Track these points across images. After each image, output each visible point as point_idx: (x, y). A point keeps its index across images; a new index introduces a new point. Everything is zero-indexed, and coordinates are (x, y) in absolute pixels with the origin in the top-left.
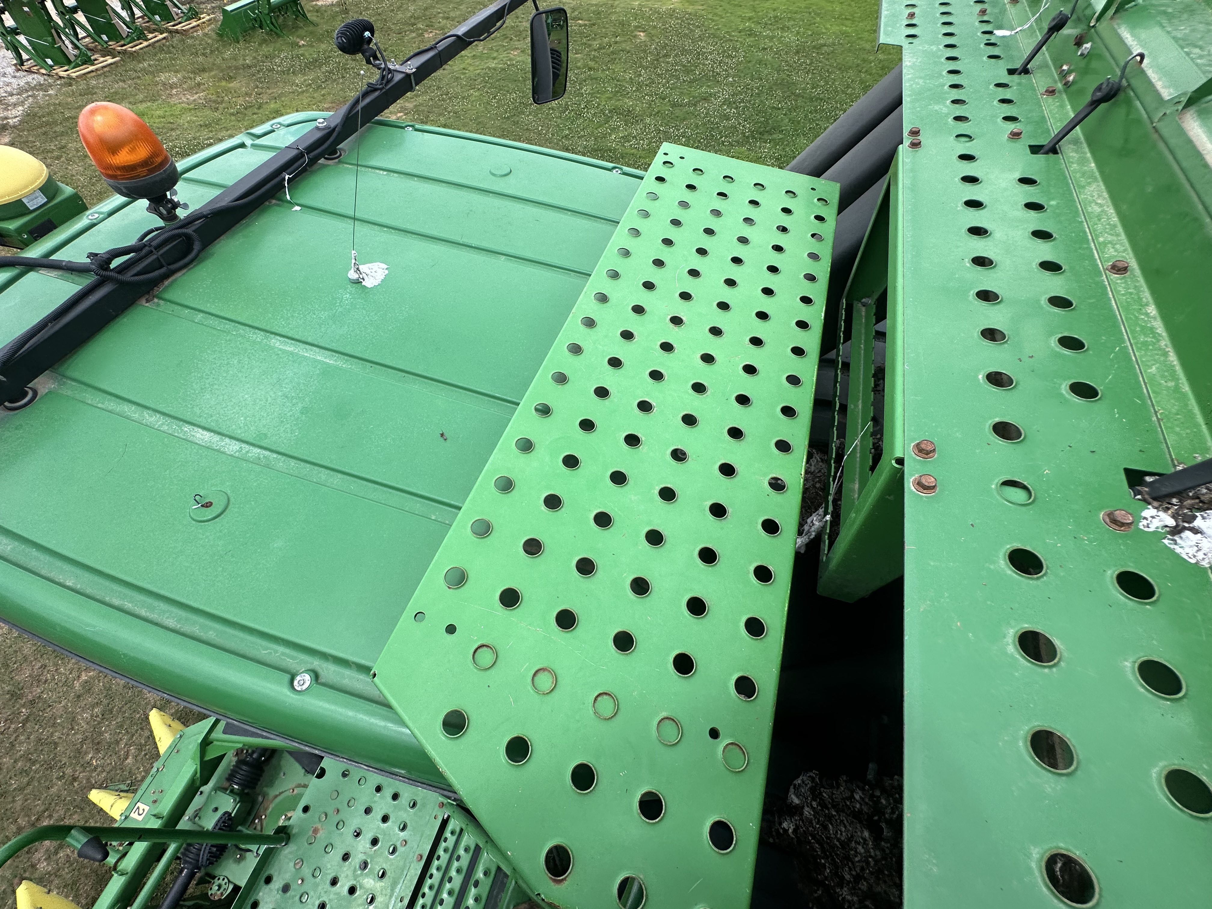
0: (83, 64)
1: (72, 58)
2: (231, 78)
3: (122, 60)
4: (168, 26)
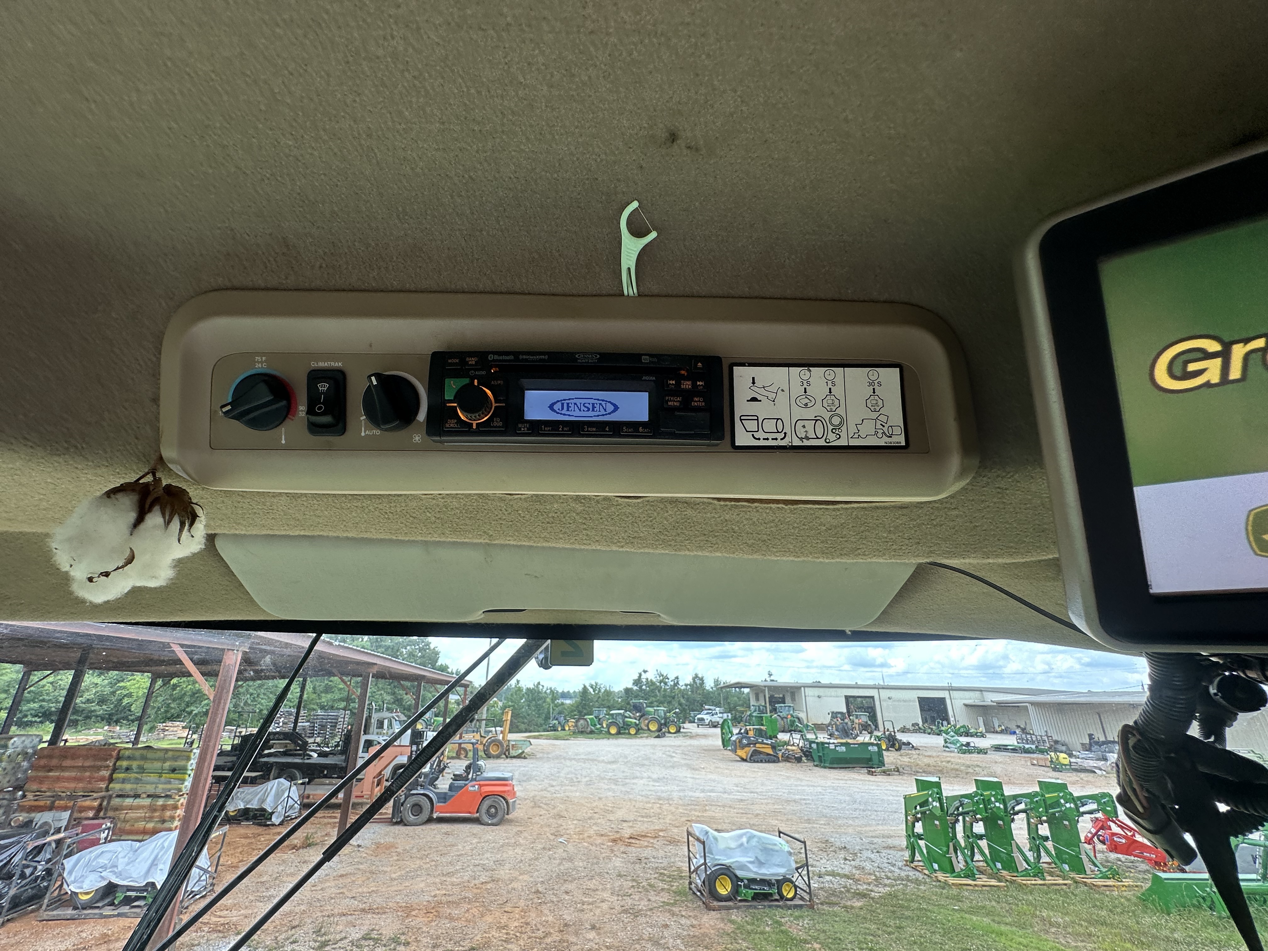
0: (965, 877)
1: (957, 870)
3: (1007, 886)
4: (1077, 877)
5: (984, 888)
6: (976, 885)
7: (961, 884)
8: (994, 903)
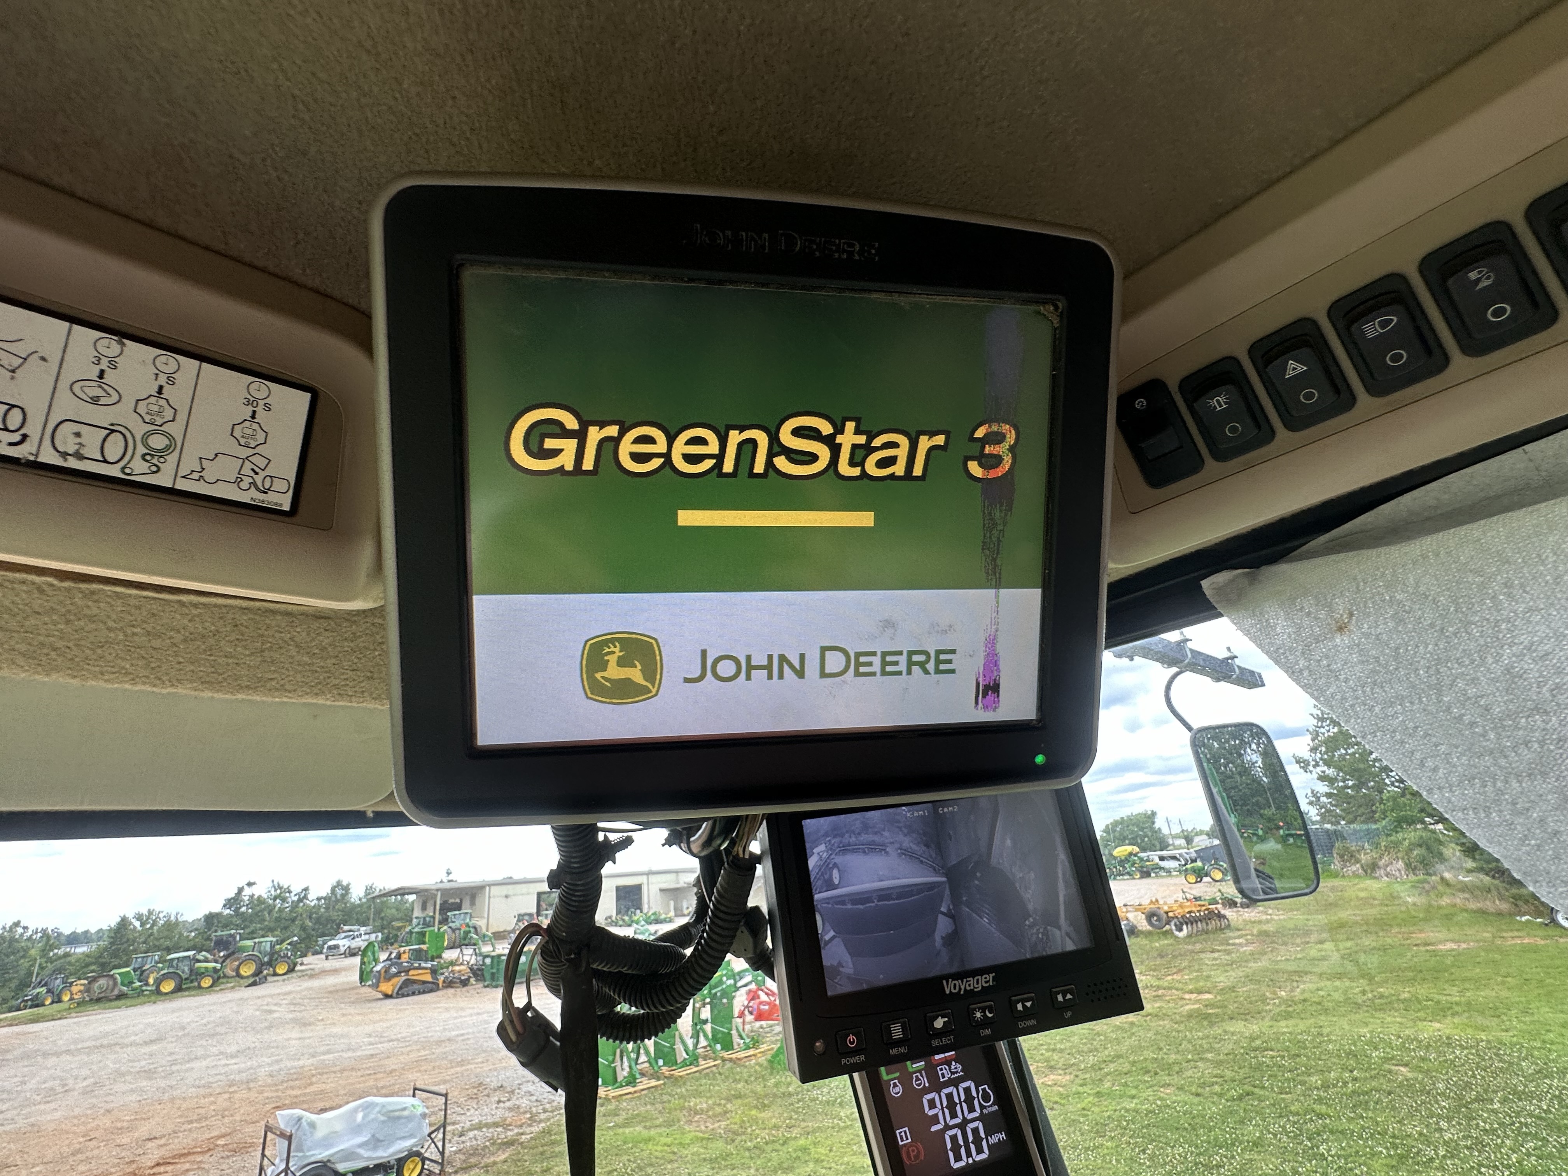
0: (627, 1085)
1: (620, 1079)
2: (764, 1106)
3: (664, 1084)
4: (725, 1054)
5: (643, 1092)
6: (635, 1092)
7: (621, 1095)
8: (649, 1107)
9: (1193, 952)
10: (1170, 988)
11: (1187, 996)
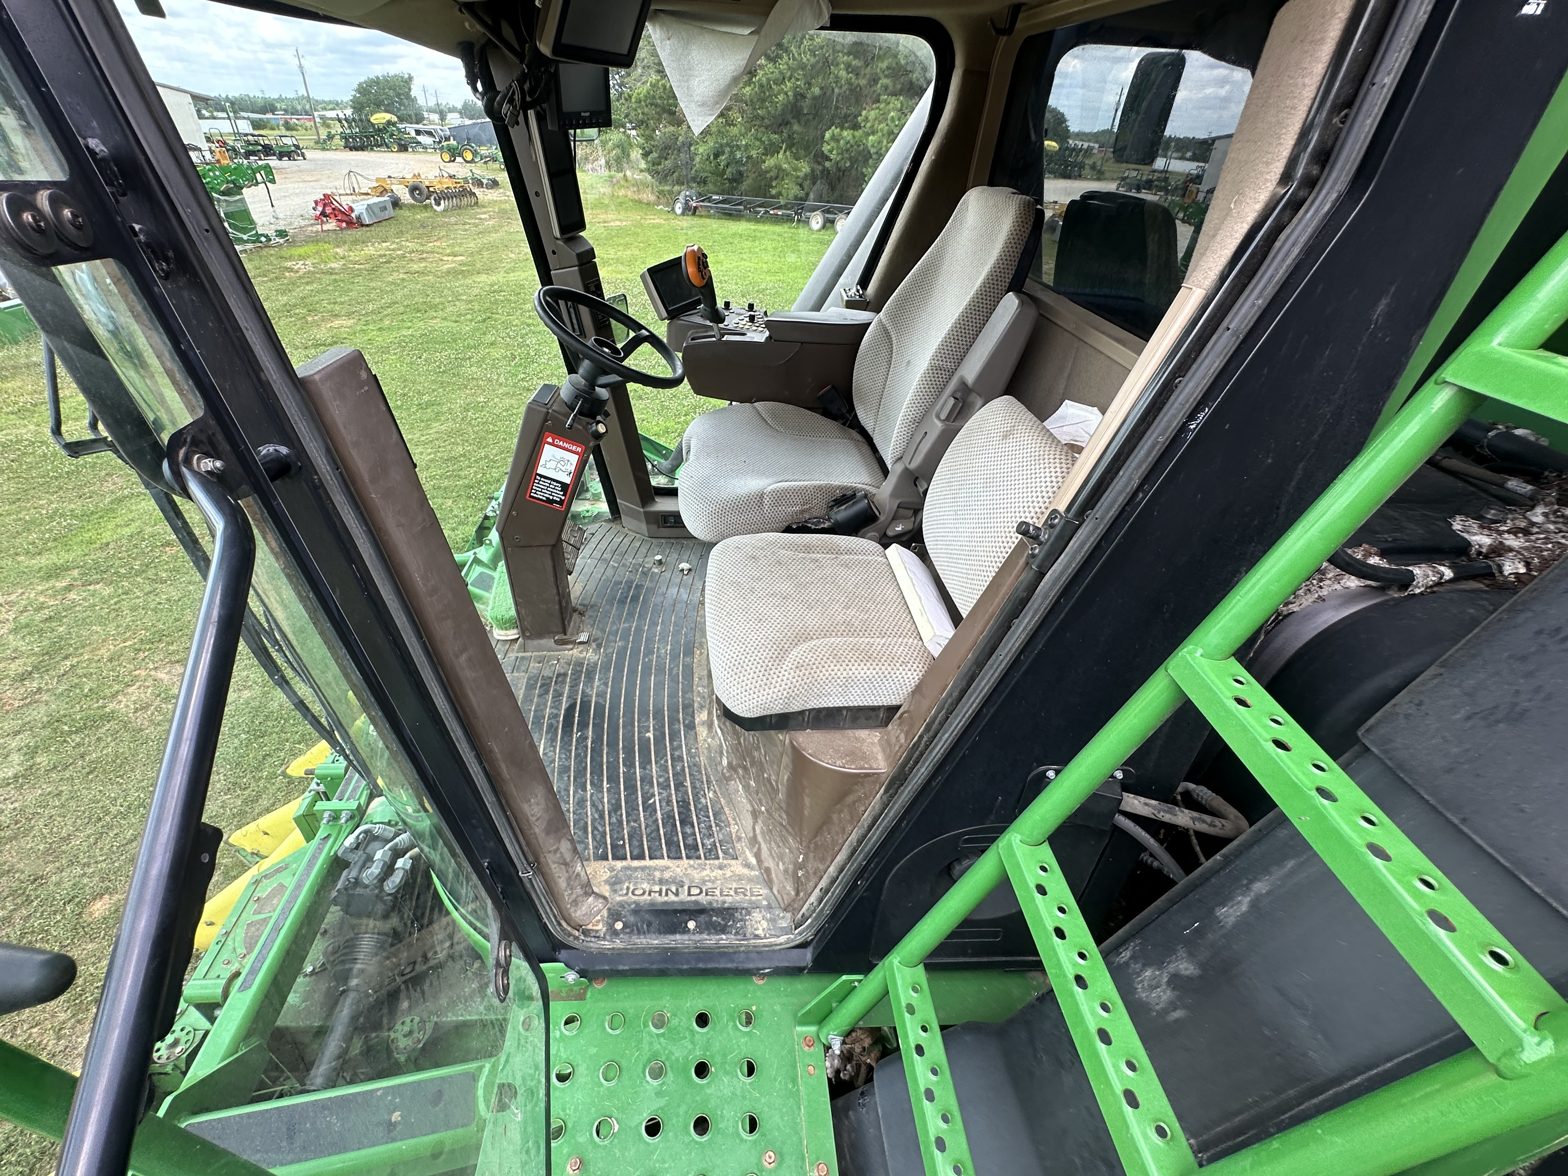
9: (448, 224)
10: (432, 252)
11: (445, 258)
